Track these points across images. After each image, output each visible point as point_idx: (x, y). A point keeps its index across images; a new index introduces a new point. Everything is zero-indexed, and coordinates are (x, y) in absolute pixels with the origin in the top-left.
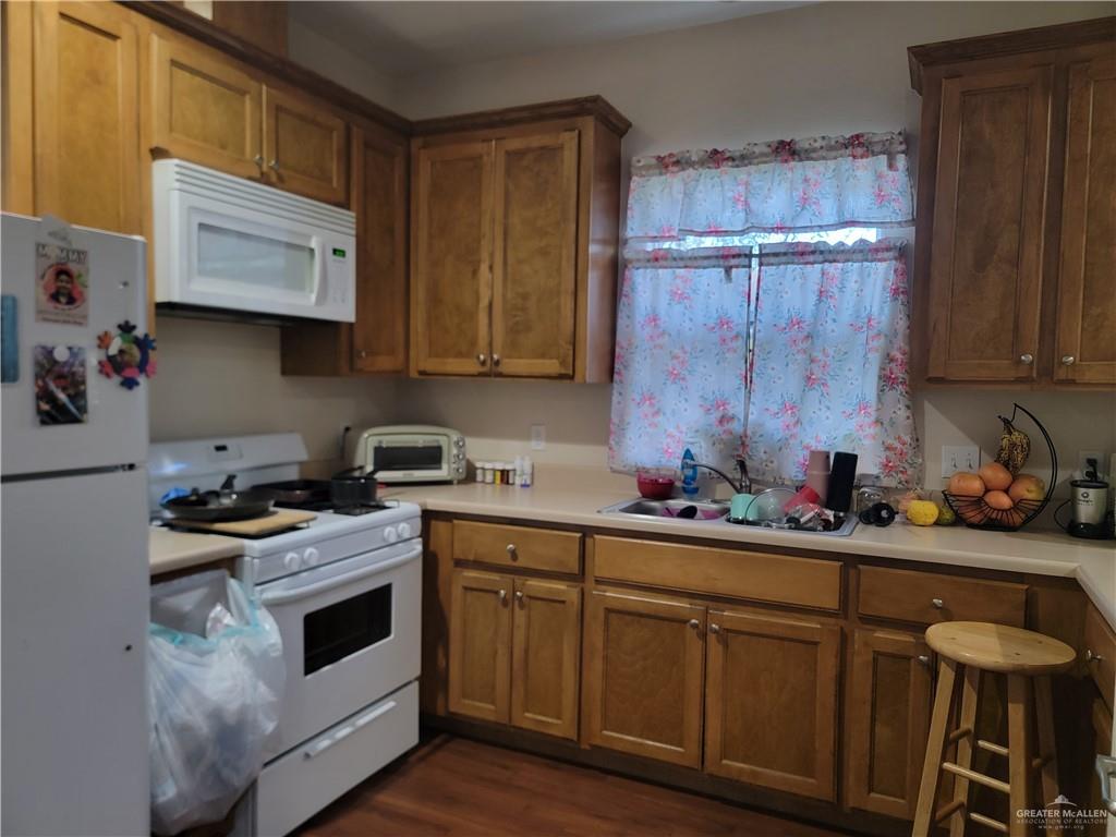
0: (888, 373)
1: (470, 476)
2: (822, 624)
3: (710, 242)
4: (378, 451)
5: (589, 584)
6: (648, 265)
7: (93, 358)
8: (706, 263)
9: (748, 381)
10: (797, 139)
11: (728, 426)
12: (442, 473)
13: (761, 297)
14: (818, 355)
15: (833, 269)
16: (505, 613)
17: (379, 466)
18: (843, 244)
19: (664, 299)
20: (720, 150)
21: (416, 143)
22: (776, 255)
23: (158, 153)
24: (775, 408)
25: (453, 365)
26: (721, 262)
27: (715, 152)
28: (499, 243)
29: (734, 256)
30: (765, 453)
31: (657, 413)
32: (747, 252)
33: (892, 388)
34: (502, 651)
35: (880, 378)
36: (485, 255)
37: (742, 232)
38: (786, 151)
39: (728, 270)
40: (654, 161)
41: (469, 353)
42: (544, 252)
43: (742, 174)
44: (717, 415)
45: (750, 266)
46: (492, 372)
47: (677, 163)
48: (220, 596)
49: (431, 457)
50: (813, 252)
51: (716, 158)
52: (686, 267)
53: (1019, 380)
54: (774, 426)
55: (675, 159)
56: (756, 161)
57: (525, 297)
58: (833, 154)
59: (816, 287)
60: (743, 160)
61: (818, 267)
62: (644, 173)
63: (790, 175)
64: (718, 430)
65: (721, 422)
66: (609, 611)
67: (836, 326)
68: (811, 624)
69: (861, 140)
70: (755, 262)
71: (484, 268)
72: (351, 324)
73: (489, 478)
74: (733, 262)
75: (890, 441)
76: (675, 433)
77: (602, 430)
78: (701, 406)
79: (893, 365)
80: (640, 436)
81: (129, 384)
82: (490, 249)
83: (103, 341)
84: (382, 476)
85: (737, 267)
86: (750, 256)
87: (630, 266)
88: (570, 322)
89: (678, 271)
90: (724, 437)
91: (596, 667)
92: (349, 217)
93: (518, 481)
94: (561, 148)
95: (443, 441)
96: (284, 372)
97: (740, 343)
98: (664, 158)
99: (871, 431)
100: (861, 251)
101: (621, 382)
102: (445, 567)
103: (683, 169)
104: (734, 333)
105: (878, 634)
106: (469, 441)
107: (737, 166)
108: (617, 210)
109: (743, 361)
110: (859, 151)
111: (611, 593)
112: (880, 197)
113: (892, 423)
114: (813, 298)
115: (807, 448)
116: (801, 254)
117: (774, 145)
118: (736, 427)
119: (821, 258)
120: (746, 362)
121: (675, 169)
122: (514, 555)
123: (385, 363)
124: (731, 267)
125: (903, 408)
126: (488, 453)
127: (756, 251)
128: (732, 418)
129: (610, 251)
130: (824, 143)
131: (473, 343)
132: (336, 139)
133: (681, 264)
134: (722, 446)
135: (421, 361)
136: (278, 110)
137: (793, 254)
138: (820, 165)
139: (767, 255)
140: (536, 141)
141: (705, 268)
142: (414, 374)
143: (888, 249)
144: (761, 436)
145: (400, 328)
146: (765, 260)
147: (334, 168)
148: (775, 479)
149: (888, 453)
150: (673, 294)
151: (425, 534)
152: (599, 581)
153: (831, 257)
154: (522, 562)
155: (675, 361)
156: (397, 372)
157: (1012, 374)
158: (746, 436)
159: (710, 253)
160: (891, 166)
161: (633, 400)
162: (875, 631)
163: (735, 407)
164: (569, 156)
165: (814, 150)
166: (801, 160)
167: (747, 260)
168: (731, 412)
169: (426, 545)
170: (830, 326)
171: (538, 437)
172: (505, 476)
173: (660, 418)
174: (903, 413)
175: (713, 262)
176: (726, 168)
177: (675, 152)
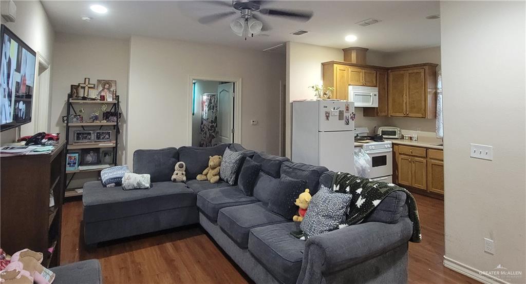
1: (402, 138)
4: (382, 131)
5: (428, 159)
7: (350, 117)
12: (396, 137)
16: (410, 164)
17: (382, 135)
21: (389, 71)
23: (349, 85)
25: (398, 114)
28: (408, 90)
34: (410, 172)
36: (405, 93)
41: (402, 112)
42: (418, 92)
46: (407, 116)
48: (360, 151)
49: (394, 133)
57: (414, 101)
66: (432, 164)
71: (405, 95)
72: (377, 108)
73: (407, 138)
81: (353, 120)
82: (406, 92)
83: (351, 115)
84: (384, 136)
87: (439, 94)
88: (424, 106)
91: (430, 175)
92: (377, 89)
93: (414, 139)
94: (421, 72)
95: (396, 130)
96: (364, 116)
102: (397, 155)
106: (402, 130)
108: (436, 83)
111: (433, 161)
122: (412, 153)
123: (383, 114)
126: (407, 133)
129: (434, 91)
131: (403, 110)
132: (375, 75)
135: (391, 113)
136: (365, 73)
140: (415, 71)
142: (389, 116)
145: (386, 107)
147: (374, 80)
151: (393, 147)
152: (430, 159)
154: (413, 154)
156: (386, 116)
164: (422, 74)
169: (393, 149)
171: (419, 130)
172: (411, 138)
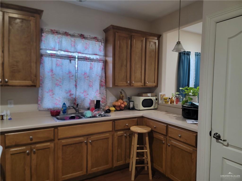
0: (101, 84)
2: (109, 134)
3: (66, 53)
5: (56, 141)
6: (49, 56)
8: (65, 58)
9: (76, 86)
10: (85, 35)
11: (72, 96)
13: (78, 68)
14: (91, 80)
15: (93, 63)
18: (94, 58)
19: (54, 66)
20: (67, 32)
22: (81, 59)
24: (82, 92)
26: (69, 58)
27: (66, 32)
29: (72, 58)
30: (81, 101)
31: (53, 94)
32: (75, 57)
33: (102, 87)
35: (100, 85)
37: (74, 52)
38: (82, 36)
39: (70, 60)
40: (50, 30)
42: (24, 50)
43: (73, 39)
44: (69, 94)
45: (75, 60)
47: (57, 32)
50: (89, 59)
51: (66, 34)
52: (60, 58)
53: (127, 86)
54: (82, 96)
55: (56, 31)
56: (76, 37)
57: (17, 62)
58: (91, 40)
59: (89, 67)
60: (73, 36)
61: (90, 62)
62: (47, 33)
63: (82, 42)
64: (70, 97)
65: (70, 96)
66: (63, 146)
67: (94, 75)
68: (107, 135)
69: (97, 38)
70: (77, 59)
74: (72, 59)
75: (103, 97)
76: (58, 99)
77: (37, 100)
78: (65, 92)
79: (102, 83)
80: (49, 100)
85: (73, 60)
86: (75, 58)
87: (44, 56)
89: (58, 59)
90: (71, 99)
97: (74, 77)
98: (53, 30)
99: (98, 95)
100: (97, 60)
101: (42, 87)
103: (58, 34)
104: (72, 75)
105: (118, 133)
107: (72, 37)
109: (75, 81)
110: (96, 40)
111: (63, 141)
112: (100, 50)
113: (103, 93)
114: (89, 69)
115: (90, 100)
116: (86, 59)
117: (80, 35)
118: (74, 96)
119: (90, 60)
120: (75, 82)
121: (56, 34)
122: (32, 139)
124: (71, 60)
125: (105, 91)
127: (77, 57)
128: (72, 95)
130: (90, 37)
133: (59, 57)
134: (71, 101)
137: (85, 59)
138: (89, 41)
139: (79, 58)
141: (65, 59)
143: (102, 60)
144: (80, 98)
146: (79, 59)
148: (83, 107)
149: (102, 99)
150: (57, 65)
152: (59, 140)
153: (92, 61)
155: (57, 81)
157: (126, 85)
158: (76, 98)
159: (66, 56)
160: (102, 45)
161: (46, 91)
162: (117, 133)
163: (73, 92)
164: (33, 25)
165: (88, 38)
166: (85, 39)
167: (75, 59)
168: (72, 93)
170: (93, 75)
171: (11, 104)
173: (54, 96)
174: (105, 92)
175: (67, 58)
176: (69, 37)
177: (56, 30)
